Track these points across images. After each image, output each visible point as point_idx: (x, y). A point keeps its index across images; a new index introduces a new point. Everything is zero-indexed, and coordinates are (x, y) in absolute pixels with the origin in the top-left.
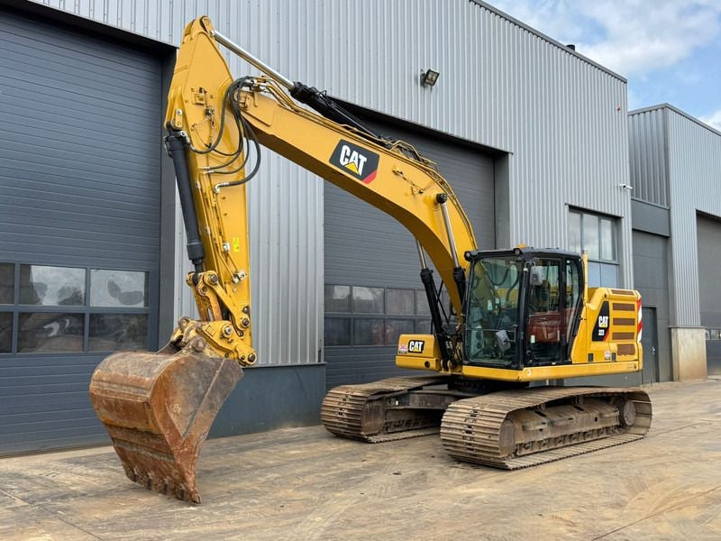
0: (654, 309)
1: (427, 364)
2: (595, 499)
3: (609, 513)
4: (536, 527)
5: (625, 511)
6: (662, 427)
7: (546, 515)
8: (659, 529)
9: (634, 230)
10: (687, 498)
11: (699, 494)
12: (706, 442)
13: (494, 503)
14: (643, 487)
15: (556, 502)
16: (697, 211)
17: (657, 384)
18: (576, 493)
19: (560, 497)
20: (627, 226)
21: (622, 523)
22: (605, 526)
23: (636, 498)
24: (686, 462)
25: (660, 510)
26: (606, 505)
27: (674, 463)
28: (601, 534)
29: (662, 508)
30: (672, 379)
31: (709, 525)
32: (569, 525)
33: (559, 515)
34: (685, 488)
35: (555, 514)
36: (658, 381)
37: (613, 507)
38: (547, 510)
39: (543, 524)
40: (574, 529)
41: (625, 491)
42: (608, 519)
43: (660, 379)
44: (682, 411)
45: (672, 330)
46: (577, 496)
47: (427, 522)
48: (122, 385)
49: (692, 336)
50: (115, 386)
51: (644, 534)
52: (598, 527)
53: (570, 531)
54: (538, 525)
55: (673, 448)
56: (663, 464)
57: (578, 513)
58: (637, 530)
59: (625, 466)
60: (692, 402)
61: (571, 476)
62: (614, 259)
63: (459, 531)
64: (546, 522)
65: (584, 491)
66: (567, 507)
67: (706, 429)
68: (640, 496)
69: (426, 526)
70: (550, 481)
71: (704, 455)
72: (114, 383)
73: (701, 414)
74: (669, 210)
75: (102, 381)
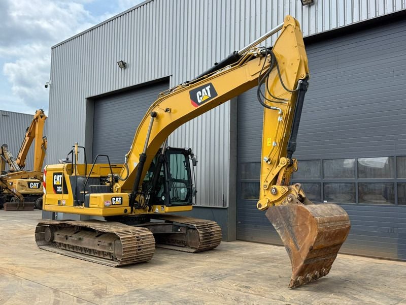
1: (126, 211)
48: (336, 221)
50: (332, 223)
72: (331, 222)
75: (325, 223)
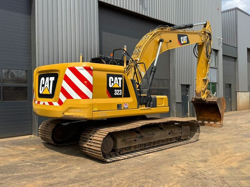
0: (230, 85)
2: (197, 158)
3: (201, 165)
4: (168, 171)
5: (207, 164)
6: (230, 128)
7: (174, 165)
8: (220, 172)
9: (223, 55)
10: (235, 158)
11: (240, 156)
12: (246, 134)
13: (154, 160)
14: (217, 153)
15: (180, 160)
16: (247, 48)
17: (231, 112)
18: (190, 156)
19: (182, 157)
20: (220, 54)
21: (205, 169)
22: (197, 171)
23: (214, 157)
24: (237, 142)
25: (222, 163)
26: (200, 161)
27: (232, 143)
28: (195, 175)
29: (223, 162)
30: (236, 110)
31: (241, 170)
32: (182, 171)
33: (179, 165)
34: (235, 153)
35: (178, 165)
36: (231, 111)
37: (203, 162)
38: (175, 163)
39: (172, 170)
40: (184, 172)
41: (210, 155)
42: (199, 167)
43: (232, 110)
44: (238, 122)
45: (237, 92)
46: (190, 157)
47: (123, 169)
49: (245, 94)
51: (213, 175)
52: (194, 171)
53: (182, 173)
54: (169, 170)
55: (232, 136)
56: (227, 143)
57: (187, 165)
58: (211, 173)
59: (212, 144)
60: (243, 118)
61: (189, 148)
62: (216, 66)
63: (134, 174)
64: (173, 169)
65: (193, 154)
66: (184, 162)
67: (246, 129)
68: (215, 157)
69: (122, 171)
70: (180, 150)
71: (244, 139)
73: (246, 123)
74: (237, 48)
